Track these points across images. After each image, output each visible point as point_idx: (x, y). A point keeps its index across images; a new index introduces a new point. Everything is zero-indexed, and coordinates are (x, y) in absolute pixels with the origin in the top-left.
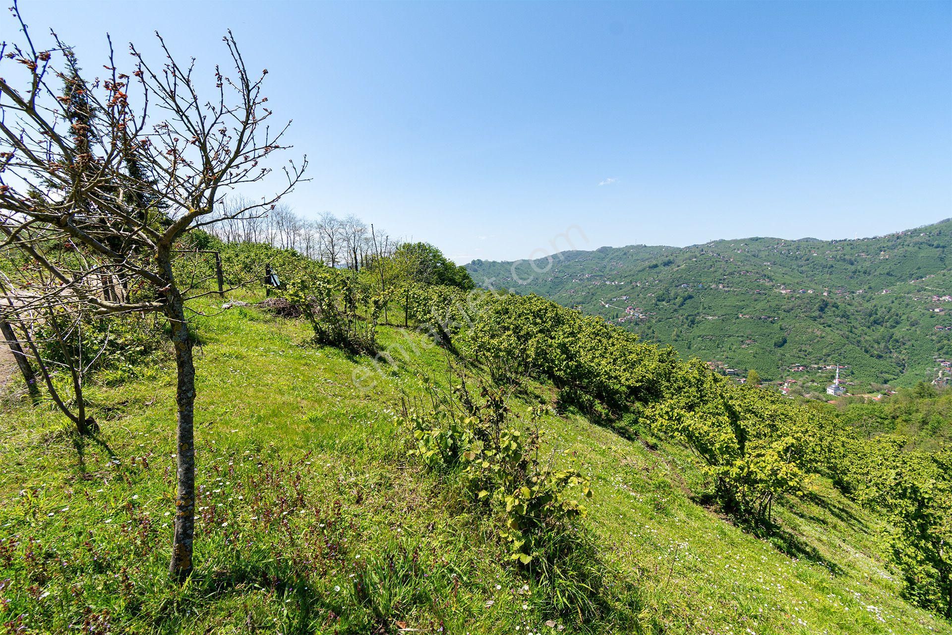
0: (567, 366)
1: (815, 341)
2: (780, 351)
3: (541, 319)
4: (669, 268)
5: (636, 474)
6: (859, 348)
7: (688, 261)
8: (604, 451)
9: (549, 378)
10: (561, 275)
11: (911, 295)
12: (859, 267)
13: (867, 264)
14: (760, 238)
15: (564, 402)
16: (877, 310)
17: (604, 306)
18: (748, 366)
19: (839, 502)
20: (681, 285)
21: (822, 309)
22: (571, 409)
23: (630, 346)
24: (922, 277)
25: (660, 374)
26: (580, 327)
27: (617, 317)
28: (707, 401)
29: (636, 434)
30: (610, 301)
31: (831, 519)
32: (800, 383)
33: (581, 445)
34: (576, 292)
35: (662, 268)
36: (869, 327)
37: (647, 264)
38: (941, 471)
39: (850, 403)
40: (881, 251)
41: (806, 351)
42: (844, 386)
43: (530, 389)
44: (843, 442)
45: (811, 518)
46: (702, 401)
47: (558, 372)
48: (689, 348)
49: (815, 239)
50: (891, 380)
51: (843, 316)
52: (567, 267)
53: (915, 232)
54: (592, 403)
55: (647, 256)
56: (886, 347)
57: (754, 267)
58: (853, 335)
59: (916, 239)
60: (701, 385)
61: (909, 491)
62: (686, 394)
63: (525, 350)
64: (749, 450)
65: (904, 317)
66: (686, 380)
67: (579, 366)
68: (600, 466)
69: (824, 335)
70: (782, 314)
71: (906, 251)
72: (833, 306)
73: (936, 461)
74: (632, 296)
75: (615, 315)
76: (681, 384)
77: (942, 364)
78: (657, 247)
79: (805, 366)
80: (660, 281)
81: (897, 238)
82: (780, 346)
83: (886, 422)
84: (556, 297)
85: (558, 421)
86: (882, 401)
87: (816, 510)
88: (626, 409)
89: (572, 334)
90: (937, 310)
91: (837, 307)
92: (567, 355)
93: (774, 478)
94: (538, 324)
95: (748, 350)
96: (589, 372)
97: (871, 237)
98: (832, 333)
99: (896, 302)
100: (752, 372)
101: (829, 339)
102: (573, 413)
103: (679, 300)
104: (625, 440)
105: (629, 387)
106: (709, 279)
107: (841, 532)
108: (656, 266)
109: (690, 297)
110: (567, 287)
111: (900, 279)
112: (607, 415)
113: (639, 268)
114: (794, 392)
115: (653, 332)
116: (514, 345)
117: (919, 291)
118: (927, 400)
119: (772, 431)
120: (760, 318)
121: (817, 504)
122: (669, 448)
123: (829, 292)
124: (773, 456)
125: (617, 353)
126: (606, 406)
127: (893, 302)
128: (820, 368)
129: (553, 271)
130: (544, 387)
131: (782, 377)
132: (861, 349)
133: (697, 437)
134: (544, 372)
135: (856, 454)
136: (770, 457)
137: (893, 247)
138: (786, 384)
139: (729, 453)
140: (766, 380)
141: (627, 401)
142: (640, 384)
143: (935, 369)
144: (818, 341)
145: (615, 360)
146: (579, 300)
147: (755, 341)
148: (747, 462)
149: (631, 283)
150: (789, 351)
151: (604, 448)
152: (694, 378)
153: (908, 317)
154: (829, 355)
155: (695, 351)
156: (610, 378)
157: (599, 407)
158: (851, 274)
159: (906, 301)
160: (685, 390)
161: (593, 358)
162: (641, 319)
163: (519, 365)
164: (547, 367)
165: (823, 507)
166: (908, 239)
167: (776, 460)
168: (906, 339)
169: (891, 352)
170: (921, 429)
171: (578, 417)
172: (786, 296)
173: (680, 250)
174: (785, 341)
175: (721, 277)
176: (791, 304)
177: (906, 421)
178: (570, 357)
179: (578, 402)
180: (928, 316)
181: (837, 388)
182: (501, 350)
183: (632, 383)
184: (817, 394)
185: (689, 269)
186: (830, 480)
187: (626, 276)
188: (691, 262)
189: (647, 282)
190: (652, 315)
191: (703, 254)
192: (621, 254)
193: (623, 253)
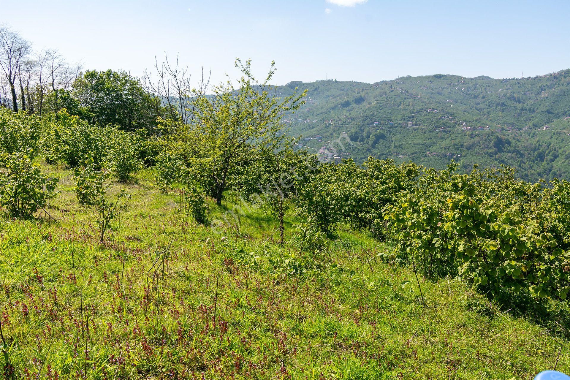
4: (360, 105)
7: (379, 98)
11: (565, 131)
12: (525, 105)
13: (532, 102)
14: (443, 76)
16: (539, 145)
20: (373, 123)
21: (497, 146)
30: (302, 141)
35: (354, 105)
36: (534, 162)
37: (339, 101)
40: (542, 90)
51: (514, 152)
55: (338, 92)
57: (439, 105)
59: (568, 79)
65: (560, 151)
70: (465, 151)
71: (561, 90)
72: (506, 143)
74: (325, 135)
78: (347, 82)
80: (352, 119)
81: (553, 77)
91: (509, 143)
97: (534, 76)
99: (554, 137)
103: (372, 138)
106: (399, 117)
108: (348, 103)
109: (382, 136)
111: (557, 116)
113: (332, 105)
120: (445, 156)
123: (502, 129)
127: (552, 138)
137: (551, 87)
149: (324, 121)
153: (563, 151)
158: (519, 112)
159: (562, 136)
162: (336, 160)
166: (563, 79)
168: (562, 171)
172: (467, 133)
175: (411, 115)
176: (472, 141)
185: (380, 106)
187: (318, 113)
188: (381, 99)
189: (340, 120)
190: (346, 155)
191: (392, 91)
192: (312, 90)
193: (314, 88)
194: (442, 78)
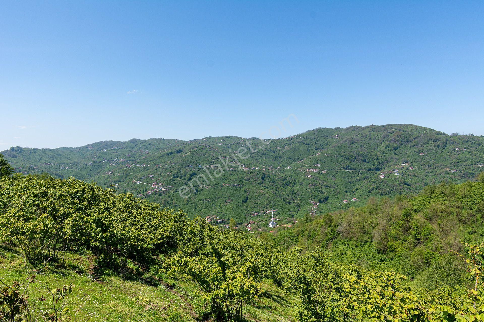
0: (102, 237)
1: (261, 197)
2: (245, 205)
3: (79, 199)
4: (180, 154)
5: (157, 314)
6: (280, 199)
7: (192, 150)
8: (133, 302)
9: (88, 249)
10: (99, 160)
11: (299, 169)
12: (277, 154)
13: (280, 153)
14: (231, 137)
15: (101, 267)
16: (286, 177)
17: (136, 183)
18: (230, 216)
19: (277, 292)
20: (188, 166)
21: (263, 179)
22: (107, 272)
23: (154, 213)
24: (302, 160)
25: (175, 231)
26: (114, 203)
27: (146, 190)
29: (160, 280)
30: (140, 179)
31: (274, 304)
32: (256, 223)
33: (113, 303)
34: (113, 173)
35: (175, 154)
36: (284, 187)
37: (165, 151)
38: (316, 262)
39: (279, 231)
40: (285, 146)
41: (257, 203)
42: (276, 221)
43: (68, 262)
44: (276, 256)
45: (264, 307)
46: (203, 245)
47: (94, 244)
48: (196, 208)
50: (295, 215)
51: (273, 182)
52: (105, 153)
53: (298, 136)
54: (124, 263)
55: (165, 146)
56: (292, 197)
57: (229, 154)
58: (278, 192)
59: (298, 140)
60: (202, 234)
62: (193, 243)
63: (62, 228)
64: (229, 275)
65: (297, 181)
66: (193, 233)
67: (113, 235)
69: (265, 193)
70: (245, 182)
71: (295, 146)
72: (268, 176)
73: (313, 257)
74: (156, 174)
75: (144, 189)
76: (190, 236)
77: (313, 204)
78: (171, 140)
79: (258, 212)
80: (175, 163)
81: (291, 139)
82: (245, 202)
83: (295, 239)
85: (94, 285)
86: (292, 227)
87: (266, 301)
88: (153, 262)
89: (107, 209)
90: (309, 176)
91: (270, 177)
92: (102, 227)
94: (76, 203)
95: (229, 206)
96: (121, 239)
97: (281, 138)
98: (269, 192)
99: (294, 173)
100: (232, 220)
101: (267, 195)
102: (108, 275)
103: (187, 176)
104: (151, 287)
105: (154, 244)
106: (205, 162)
107: (278, 311)
108: (171, 153)
109: (194, 174)
110: (105, 170)
111: (294, 160)
112: (137, 270)
113: (160, 155)
114: (254, 229)
115: (172, 200)
116: (50, 225)
117: (302, 167)
118: (309, 224)
120: (234, 186)
121: (267, 297)
122: (183, 285)
123: (266, 169)
126: (136, 263)
127: (292, 173)
128: (265, 213)
129: (93, 157)
130: (83, 257)
131: (247, 221)
132: (282, 199)
133: (198, 275)
134: (83, 244)
135: (283, 261)
137: (290, 144)
138: (250, 225)
140: (240, 224)
141: (153, 255)
142: (162, 241)
143: (311, 207)
144: (263, 197)
145: (142, 226)
146: (115, 179)
147: (232, 200)
148: (228, 285)
149: (155, 165)
150: (250, 204)
151: (133, 299)
152: (197, 230)
153: (299, 181)
154: (268, 205)
155: (199, 210)
156: (138, 240)
157: (131, 265)
158: (274, 158)
159: (298, 172)
160: (192, 240)
161: (125, 227)
162: (163, 191)
163: (57, 242)
164: (84, 240)
165: (270, 298)
166: (296, 140)
168: (299, 192)
169: (294, 200)
170: (308, 240)
171: (113, 278)
172: (246, 172)
173: (187, 142)
174: (247, 199)
175: (212, 161)
176: (249, 176)
177: (302, 236)
178: (104, 230)
179: (113, 264)
180: (306, 179)
181: (273, 223)
182: (36, 233)
183: (155, 241)
184: (264, 228)
185: (193, 155)
186: (272, 280)
187: (151, 160)
188: (193, 151)
189: (166, 164)
190: (171, 188)
191: (200, 146)
192: (147, 144)
193: (148, 144)
194: (231, 138)
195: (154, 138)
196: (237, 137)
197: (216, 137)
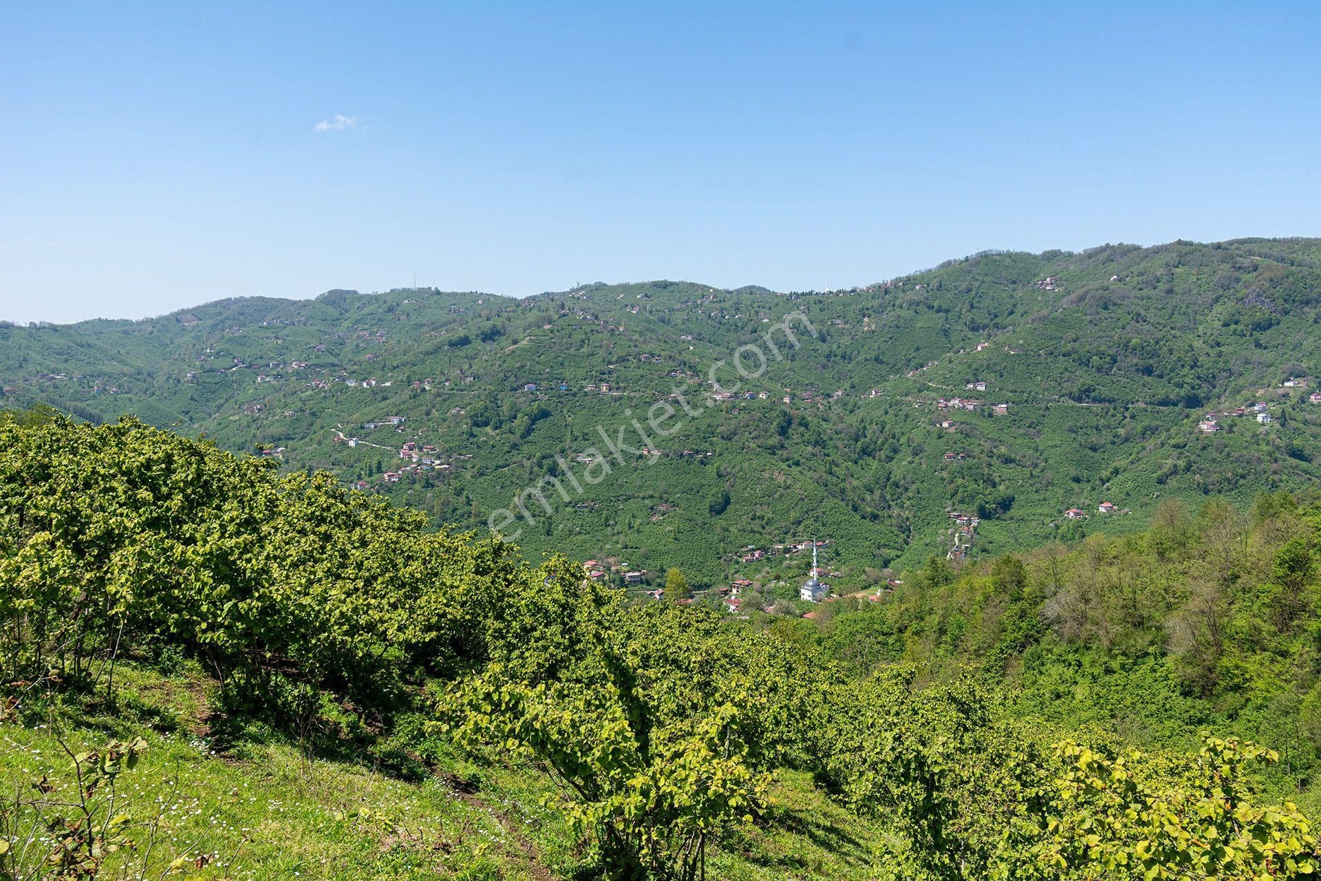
0: (236, 615)
1: (777, 496)
2: (719, 522)
3: (154, 489)
4: (494, 345)
5: (420, 865)
6: (843, 504)
7: (536, 331)
8: (340, 825)
9: (188, 655)
10: (219, 364)
11: (910, 398)
12: (835, 347)
13: (846, 340)
14: (672, 284)
15: (233, 713)
16: (865, 428)
17: (344, 444)
18: (666, 560)
19: (825, 815)
20: (522, 386)
21: (783, 431)
22: (252, 729)
23: (407, 543)
24: (922, 366)
25: (479, 603)
26: (272, 503)
27: (379, 469)
28: (584, 651)
29: (429, 763)
30: (359, 431)
31: (813, 852)
32: (757, 585)
33: (275, 825)
34: (267, 409)
35: (478, 345)
36: (856, 462)
37: (444, 335)
38: (961, 715)
39: (837, 614)
40: (864, 316)
41: (763, 518)
42: (827, 580)
43: (124, 695)
44: (824, 693)
45: (781, 862)
46: (573, 653)
47: (209, 635)
48: (549, 533)
49: (764, 289)
50: (893, 559)
51: (817, 443)
52: (240, 342)
53: (909, 282)
54: (311, 704)
55: (443, 316)
56: (882, 497)
57: (664, 346)
58: (835, 479)
59: (910, 295)
60: (571, 617)
61: (913, 766)
62: (540, 644)
63: (102, 581)
64: (661, 748)
65: (903, 440)
66: (539, 610)
67: (270, 609)
68: (326, 870)
69: (789, 482)
70: (720, 444)
71: (899, 317)
72: (800, 424)
73: (954, 700)
74: (414, 415)
75: (374, 465)
76: (528, 620)
77: (958, 521)
78: (463, 294)
79: (764, 549)
80: (476, 377)
81: (883, 290)
82: (720, 512)
83: (891, 640)
84: (211, 424)
85: (212, 770)
86: (883, 602)
87: (789, 843)
88: (404, 703)
89: (250, 524)
90: (945, 425)
91: (806, 426)
92: (233, 582)
93: (702, 798)
94: (145, 503)
95: (665, 525)
96: (299, 622)
97: (849, 289)
98: (802, 478)
99: (891, 412)
100: (673, 572)
101: (797, 490)
102: (257, 740)
103: (521, 422)
104: (400, 784)
105: (408, 646)
106: (581, 372)
107: (828, 875)
108: (465, 341)
109: (545, 414)
110: (241, 397)
111: (896, 369)
112: (353, 727)
113: (428, 346)
114: (748, 604)
115: (469, 502)
116: (64, 572)
117: (920, 391)
118: (942, 589)
119: (707, 696)
120: (682, 456)
121: (790, 829)
122: (504, 779)
123: (793, 396)
124: (699, 750)
125: (373, 564)
126: (350, 706)
127: (887, 413)
128: (787, 551)
129: (199, 354)
130: (173, 681)
131: (726, 577)
132: (847, 505)
133: (555, 743)
134: (172, 639)
135: (847, 712)
136: (695, 753)
137: (880, 310)
138: (734, 591)
139: (621, 766)
140: (700, 587)
141: (407, 682)
142: (434, 634)
143: (950, 532)
144: (782, 496)
145: (369, 582)
146: (276, 430)
147: (674, 505)
148: (653, 777)
149: (409, 382)
150: (736, 521)
151: (339, 817)
152: (555, 601)
153: (908, 440)
154: (799, 523)
155: (561, 539)
156: (354, 630)
157: (332, 711)
158: (824, 360)
159: (905, 410)
160: (537, 634)
161: (310, 583)
162: (439, 473)
163: (88, 626)
164: (176, 624)
165: (800, 832)
166: (901, 295)
167: (704, 759)
168: (909, 480)
169: (889, 506)
170: (938, 644)
171: (272, 749)
172: (723, 407)
173: (517, 303)
174: (727, 501)
175: (604, 368)
176: (734, 422)
177: (917, 633)
178: (243, 592)
179: (273, 706)
180: (935, 435)
181: (816, 587)
182: (18, 593)
183: (413, 634)
184: (785, 602)
185: (537, 349)
186: (810, 775)
187: (395, 364)
188: (541, 333)
189: (447, 380)
190: (464, 461)
191: (565, 315)
192: (380, 310)
193: (385, 307)
194: (670, 288)
195: (404, 290)
196: (693, 285)
197: (619, 286)
